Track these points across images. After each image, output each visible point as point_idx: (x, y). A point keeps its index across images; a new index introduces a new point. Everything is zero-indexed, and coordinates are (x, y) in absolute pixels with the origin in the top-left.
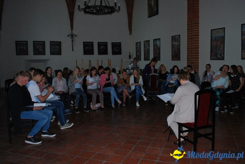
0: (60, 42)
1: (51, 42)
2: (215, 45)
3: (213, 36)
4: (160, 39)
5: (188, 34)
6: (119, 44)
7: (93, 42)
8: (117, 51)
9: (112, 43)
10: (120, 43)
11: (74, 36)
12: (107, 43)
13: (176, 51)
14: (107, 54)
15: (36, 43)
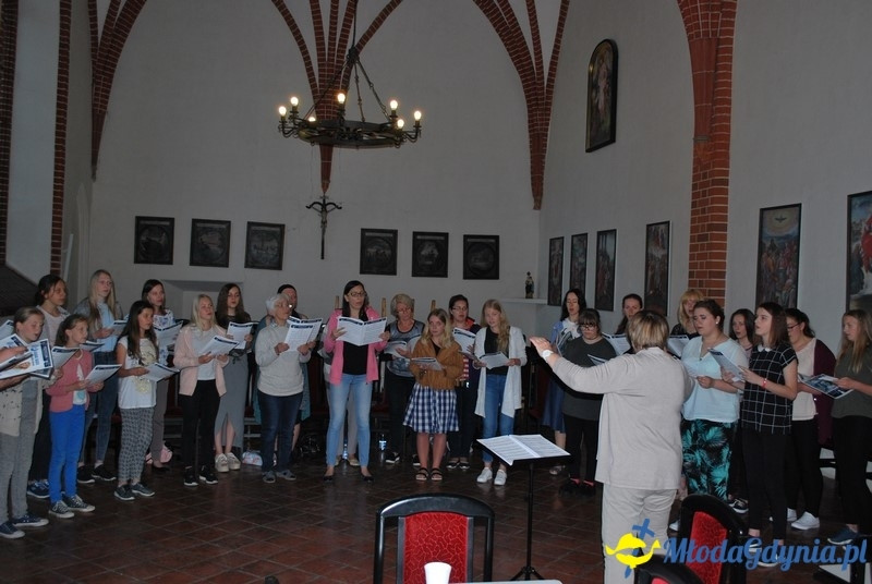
0: (282, 227)
1: (250, 224)
2: (772, 268)
3: (768, 232)
4: (615, 230)
5: (693, 221)
6: (493, 241)
7: (395, 233)
8: (482, 265)
9: (466, 237)
10: (497, 238)
11: (329, 208)
12: (446, 235)
13: (658, 280)
14: (444, 274)
15: (199, 227)
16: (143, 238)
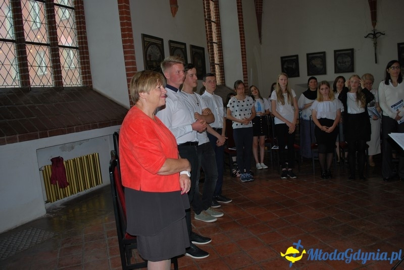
0: (352, 50)
1: (335, 51)
15: (310, 57)
16: (285, 66)
